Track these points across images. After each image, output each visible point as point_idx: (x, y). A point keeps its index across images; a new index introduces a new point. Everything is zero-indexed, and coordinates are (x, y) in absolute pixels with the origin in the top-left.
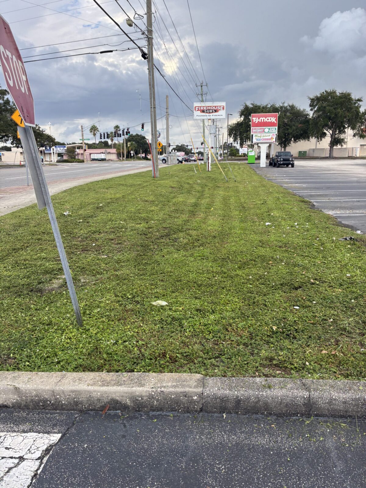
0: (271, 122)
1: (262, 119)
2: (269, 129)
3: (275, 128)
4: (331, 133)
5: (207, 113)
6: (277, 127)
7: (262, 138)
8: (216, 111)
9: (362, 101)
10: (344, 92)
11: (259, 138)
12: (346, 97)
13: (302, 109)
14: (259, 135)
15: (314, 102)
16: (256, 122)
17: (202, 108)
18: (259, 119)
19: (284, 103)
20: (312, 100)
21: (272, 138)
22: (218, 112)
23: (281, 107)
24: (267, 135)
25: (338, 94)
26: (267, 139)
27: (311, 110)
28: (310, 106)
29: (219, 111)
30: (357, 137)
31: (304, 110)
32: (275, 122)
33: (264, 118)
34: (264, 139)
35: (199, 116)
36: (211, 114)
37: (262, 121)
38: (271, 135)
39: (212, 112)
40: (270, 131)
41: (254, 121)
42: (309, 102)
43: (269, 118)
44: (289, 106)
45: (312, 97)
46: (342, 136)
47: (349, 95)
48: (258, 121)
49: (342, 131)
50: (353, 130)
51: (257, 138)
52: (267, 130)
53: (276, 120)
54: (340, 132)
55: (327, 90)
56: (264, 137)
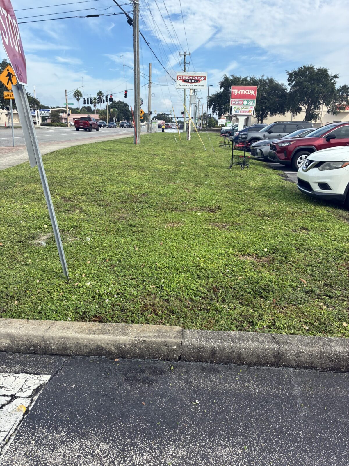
0: (250, 95)
1: (242, 91)
2: (248, 101)
3: (254, 101)
4: (307, 108)
5: (189, 82)
6: (255, 100)
7: (240, 110)
8: (198, 81)
9: (338, 78)
10: (321, 68)
11: (238, 110)
12: (323, 73)
13: (280, 83)
14: (238, 107)
15: (293, 76)
16: (236, 94)
17: (184, 78)
18: (238, 91)
19: (263, 76)
20: (291, 75)
21: (250, 111)
22: (199, 82)
23: (260, 80)
24: (245, 107)
25: (315, 70)
26: (246, 112)
27: (289, 84)
28: (289, 80)
29: (201, 82)
30: (330, 113)
31: (283, 84)
32: (254, 95)
33: (244, 90)
34: (242, 112)
35: (181, 85)
36: (193, 84)
37: (242, 93)
38: (249, 107)
39: (194, 82)
40: (248, 104)
41: (234, 93)
42: (288, 76)
43: (248, 91)
44: (268, 79)
45: (290, 72)
46: (317, 112)
47: (326, 71)
48: (238, 93)
49: (317, 107)
50: (327, 106)
51: (236, 110)
52: (245, 102)
53: (255, 93)
54: (315, 108)
55: (305, 65)
56: (243, 110)
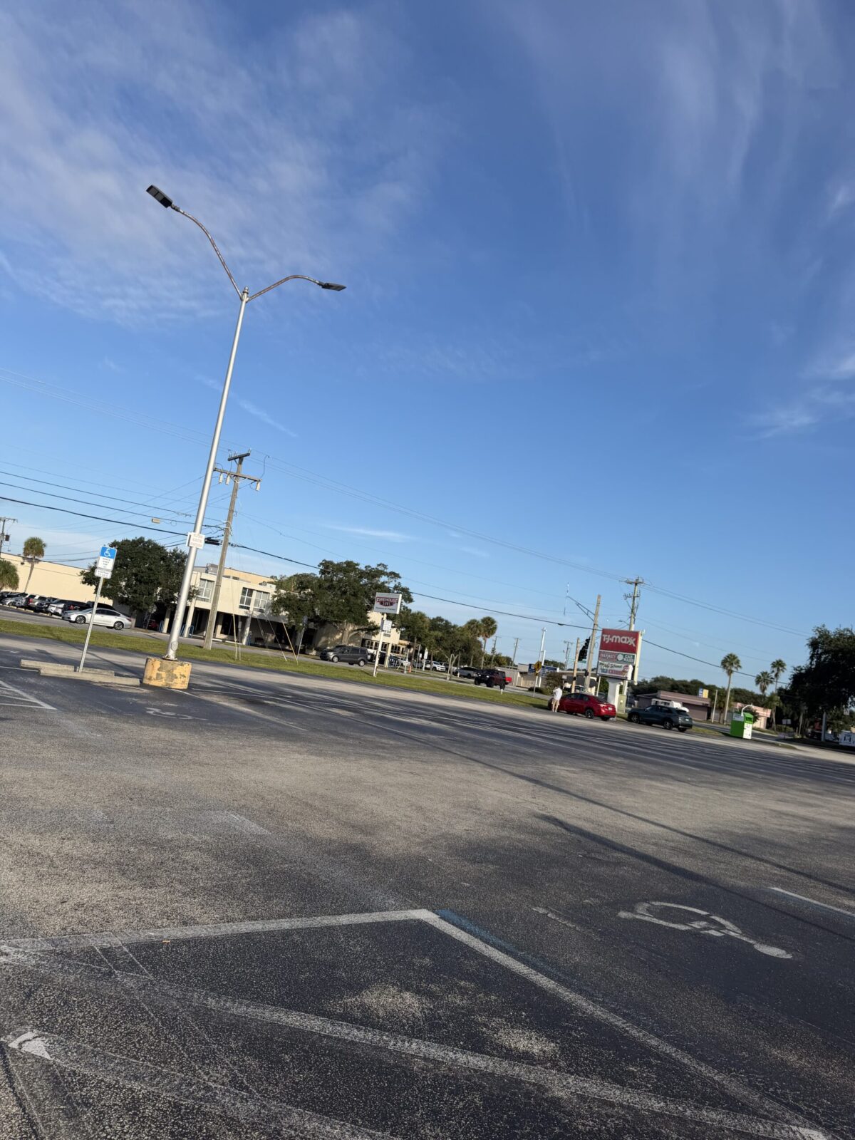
0: (627, 645)
1: (616, 637)
2: (624, 655)
11: (606, 668)
14: (606, 664)
16: (607, 642)
18: (611, 637)
21: (624, 671)
33: (619, 637)
34: (612, 672)
37: (616, 641)
40: (625, 660)
41: (604, 640)
43: (625, 638)
48: (610, 641)
53: (635, 642)
56: (612, 669)
